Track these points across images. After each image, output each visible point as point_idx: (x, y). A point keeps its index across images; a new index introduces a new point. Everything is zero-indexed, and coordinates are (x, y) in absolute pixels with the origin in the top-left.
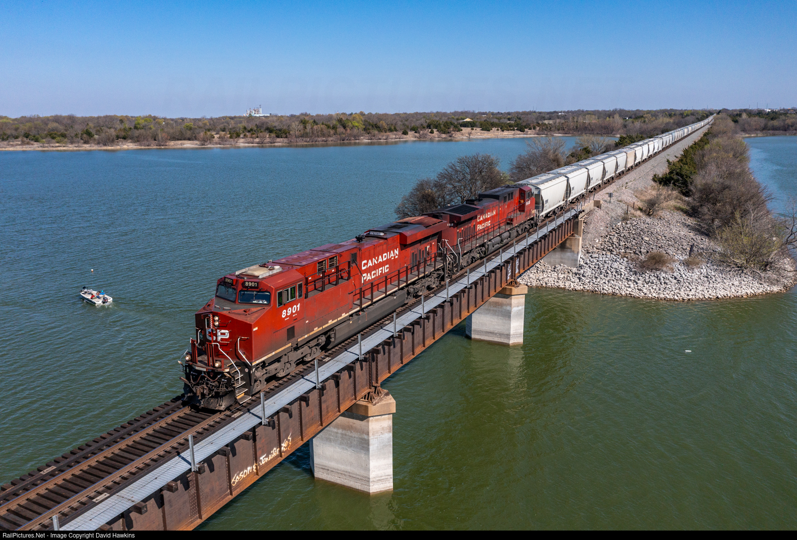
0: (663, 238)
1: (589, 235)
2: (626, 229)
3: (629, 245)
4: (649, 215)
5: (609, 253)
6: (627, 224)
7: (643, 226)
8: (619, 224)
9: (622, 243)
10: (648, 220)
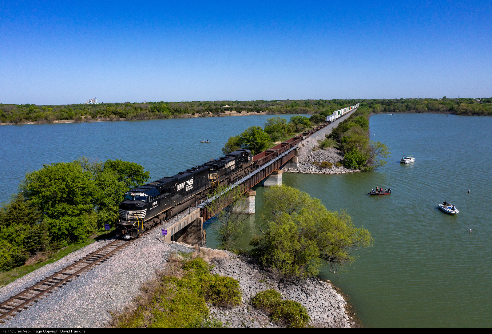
0: (328, 157)
1: (301, 157)
2: (314, 154)
4: (323, 149)
5: (308, 163)
7: (320, 153)
8: (312, 152)
9: (313, 159)
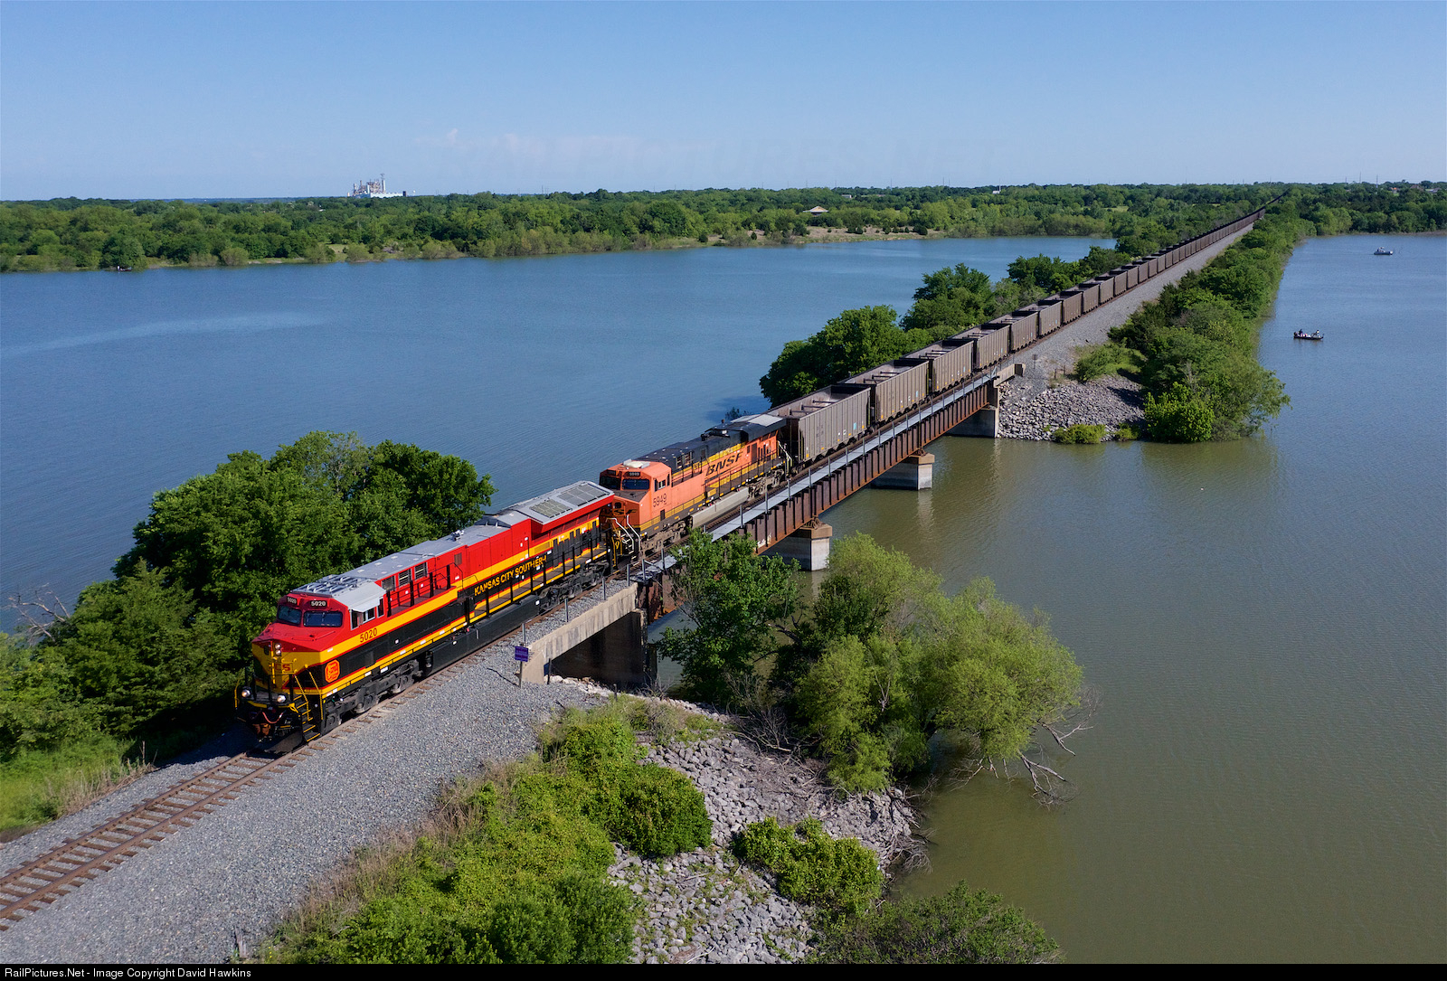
0: (1095, 408)
2: (1052, 398)
3: (1054, 417)
4: (1082, 382)
5: (1030, 427)
6: (1053, 392)
7: (1072, 394)
8: (1045, 393)
9: (1046, 415)
10: (1081, 388)
